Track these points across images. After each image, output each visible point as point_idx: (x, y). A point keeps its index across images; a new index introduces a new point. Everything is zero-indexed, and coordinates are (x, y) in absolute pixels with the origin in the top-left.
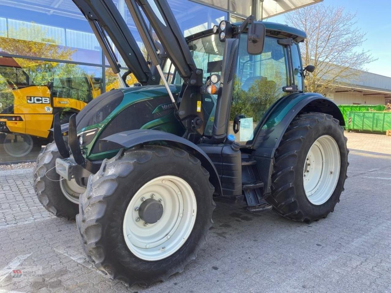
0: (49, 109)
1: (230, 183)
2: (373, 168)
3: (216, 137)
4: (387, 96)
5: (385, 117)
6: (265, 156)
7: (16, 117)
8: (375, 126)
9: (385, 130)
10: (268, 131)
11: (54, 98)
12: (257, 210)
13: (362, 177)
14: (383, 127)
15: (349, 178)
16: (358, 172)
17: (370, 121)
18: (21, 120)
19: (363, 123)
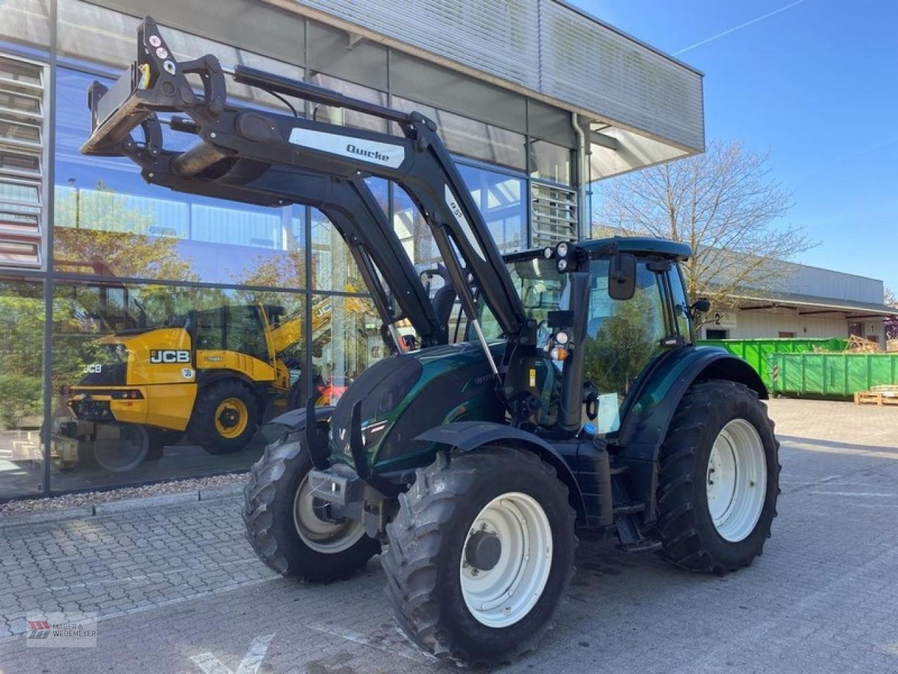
0: (189, 374)
1: (595, 506)
2: (830, 475)
3: (567, 429)
4: (849, 315)
5: (849, 363)
6: (642, 457)
7: (129, 392)
8: (829, 383)
9: (851, 392)
10: (644, 415)
11: (198, 351)
12: (639, 549)
13: (809, 492)
14: (847, 386)
15: (785, 496)
16: (801, 483)
17: (818, 373)
18: (140, 396)
19: (804, 379)
